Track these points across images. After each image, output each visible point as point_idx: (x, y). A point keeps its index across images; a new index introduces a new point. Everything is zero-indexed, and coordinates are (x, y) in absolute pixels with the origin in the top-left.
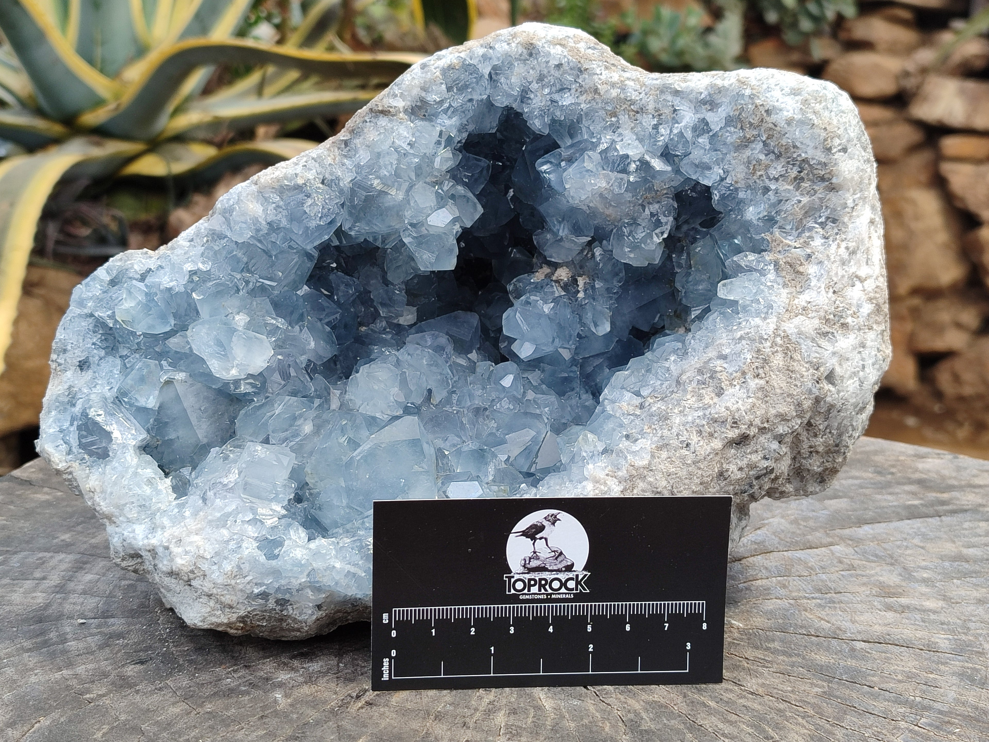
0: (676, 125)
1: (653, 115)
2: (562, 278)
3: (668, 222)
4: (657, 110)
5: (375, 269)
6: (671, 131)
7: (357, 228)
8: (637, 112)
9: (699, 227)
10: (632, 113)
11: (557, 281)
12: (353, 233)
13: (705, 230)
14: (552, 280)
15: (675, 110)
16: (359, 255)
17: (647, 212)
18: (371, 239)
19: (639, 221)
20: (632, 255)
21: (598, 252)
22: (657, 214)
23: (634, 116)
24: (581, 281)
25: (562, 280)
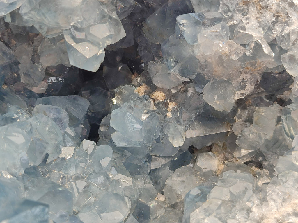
0: (287, 27)
1: (274, 15)
2: (158, 98)
3: (249, 88)
4: (278, 12)
5: (30, 49)
6: (283, 30)
7: (30, 15)
8: (263, 8)
9: (265, 99)
10: (259, 7)
11: (154, 100)
12: (25, 17)
13: (267, 101)
14: (150, 98)
15: (288, 17)
16: (21, 34)
17: (241, 78)
18: (37, 27)
19: (233, 82)
20: (218, 103)
21: (191, 91)
22: (246, 82)
23: (260, 9)
24: (171, 105)
25: (158, 100)
